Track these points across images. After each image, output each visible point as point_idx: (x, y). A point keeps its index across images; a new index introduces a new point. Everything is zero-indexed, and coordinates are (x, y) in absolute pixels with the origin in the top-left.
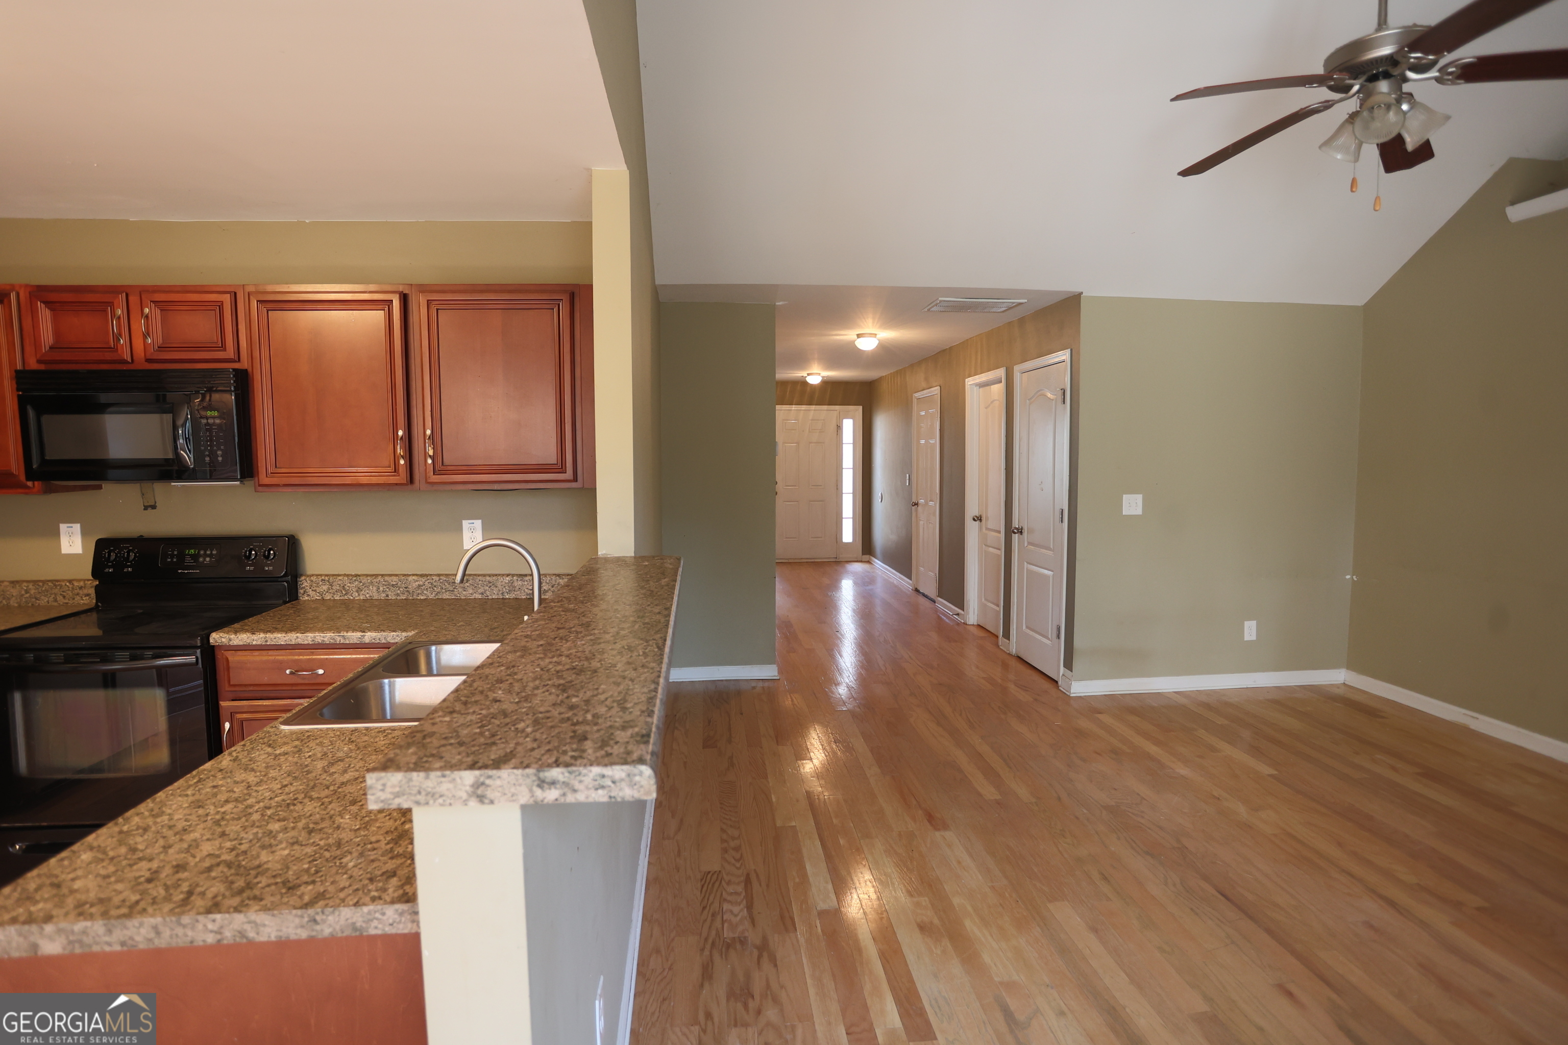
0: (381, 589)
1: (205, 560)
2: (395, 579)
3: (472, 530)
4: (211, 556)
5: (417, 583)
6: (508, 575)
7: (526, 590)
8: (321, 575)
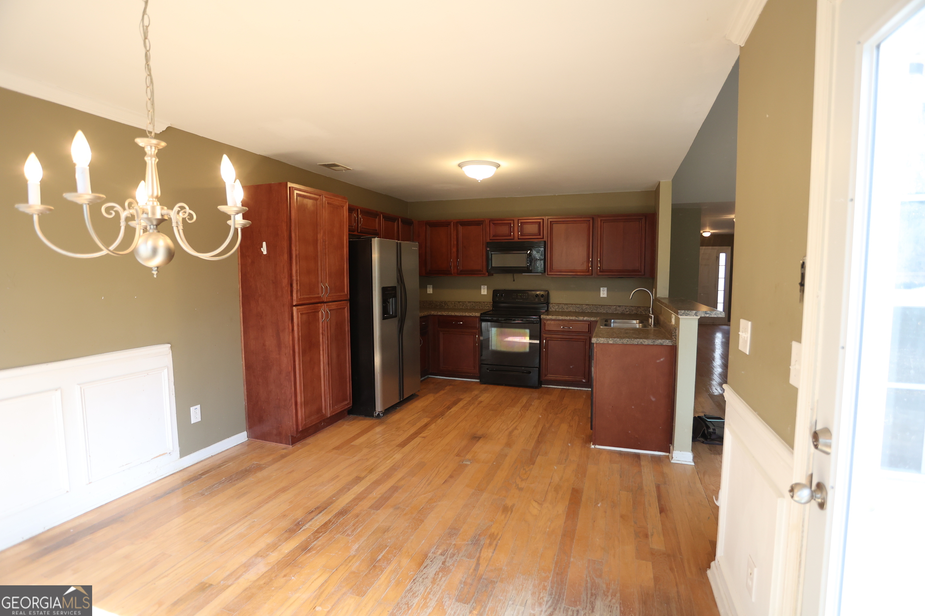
0: (574, 308)
1: (524, 297)
2: (579, 305)
3: (603, 291)
4: (525, 296)
5: (586, 307)
6: (615, 306)
7: (621, 311)
8: (556, 303)
